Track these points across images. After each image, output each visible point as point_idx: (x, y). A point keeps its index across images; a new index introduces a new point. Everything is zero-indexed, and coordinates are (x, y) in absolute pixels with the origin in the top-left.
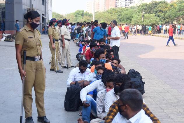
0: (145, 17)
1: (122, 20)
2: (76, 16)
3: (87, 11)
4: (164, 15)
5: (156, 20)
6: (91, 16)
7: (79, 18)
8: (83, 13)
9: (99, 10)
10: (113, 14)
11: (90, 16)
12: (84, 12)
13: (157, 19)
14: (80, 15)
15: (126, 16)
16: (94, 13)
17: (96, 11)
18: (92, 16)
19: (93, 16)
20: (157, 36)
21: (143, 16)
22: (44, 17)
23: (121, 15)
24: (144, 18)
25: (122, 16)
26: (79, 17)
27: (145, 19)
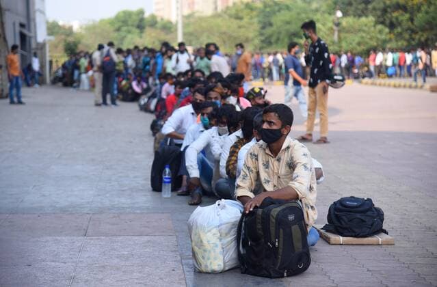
0: (344, 28)
1: (273, 40)
2: (118, 30)
3: (157, 14)
4: (412, 20)
5: (379, 36)
6: (170, 28)
7: (130, 36)
8: (142, 20)
9: (197, 8)
10: (246, 20)
11: (168, 27)
12: (147, 15)
13: (380, 32)
14: (132, 25)
15: (288, 27)
16: (180, 18)
17: (186, 12)
18: (173, 30)
19: (176, 30)
20: (380, 85)
21: (338, 25)
22: (25, 31)
23: (271, 25)
24: (339, 31)
25: (274, 28)
26: (129, 32)
27: (343, 35)
